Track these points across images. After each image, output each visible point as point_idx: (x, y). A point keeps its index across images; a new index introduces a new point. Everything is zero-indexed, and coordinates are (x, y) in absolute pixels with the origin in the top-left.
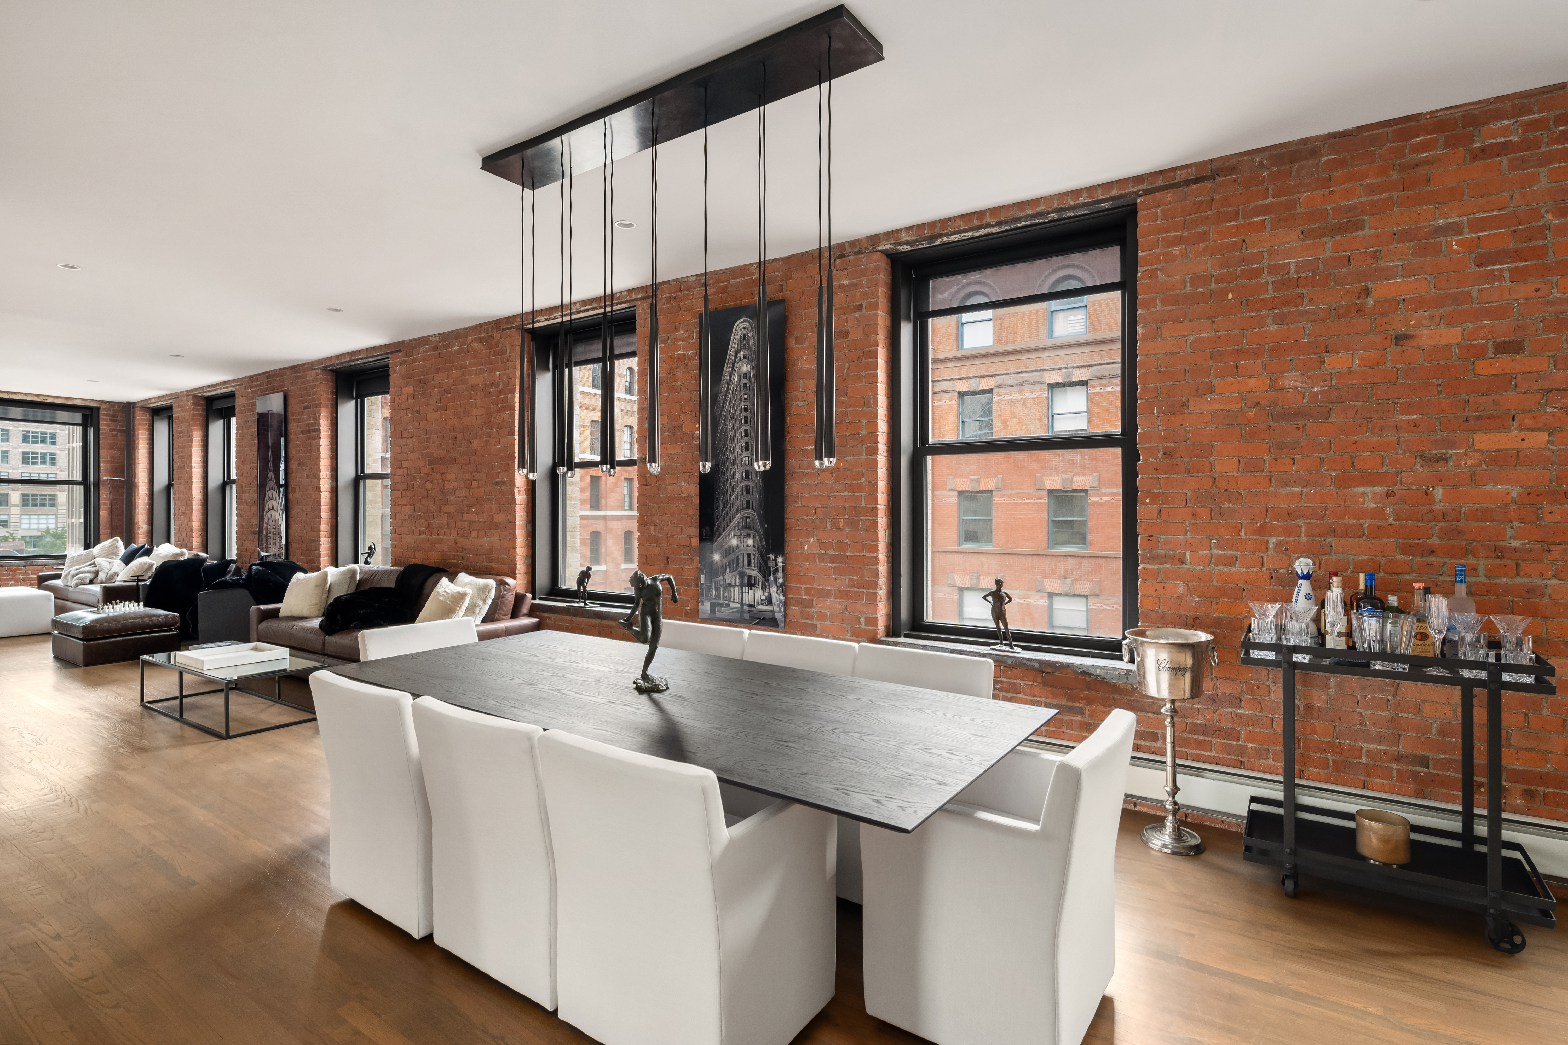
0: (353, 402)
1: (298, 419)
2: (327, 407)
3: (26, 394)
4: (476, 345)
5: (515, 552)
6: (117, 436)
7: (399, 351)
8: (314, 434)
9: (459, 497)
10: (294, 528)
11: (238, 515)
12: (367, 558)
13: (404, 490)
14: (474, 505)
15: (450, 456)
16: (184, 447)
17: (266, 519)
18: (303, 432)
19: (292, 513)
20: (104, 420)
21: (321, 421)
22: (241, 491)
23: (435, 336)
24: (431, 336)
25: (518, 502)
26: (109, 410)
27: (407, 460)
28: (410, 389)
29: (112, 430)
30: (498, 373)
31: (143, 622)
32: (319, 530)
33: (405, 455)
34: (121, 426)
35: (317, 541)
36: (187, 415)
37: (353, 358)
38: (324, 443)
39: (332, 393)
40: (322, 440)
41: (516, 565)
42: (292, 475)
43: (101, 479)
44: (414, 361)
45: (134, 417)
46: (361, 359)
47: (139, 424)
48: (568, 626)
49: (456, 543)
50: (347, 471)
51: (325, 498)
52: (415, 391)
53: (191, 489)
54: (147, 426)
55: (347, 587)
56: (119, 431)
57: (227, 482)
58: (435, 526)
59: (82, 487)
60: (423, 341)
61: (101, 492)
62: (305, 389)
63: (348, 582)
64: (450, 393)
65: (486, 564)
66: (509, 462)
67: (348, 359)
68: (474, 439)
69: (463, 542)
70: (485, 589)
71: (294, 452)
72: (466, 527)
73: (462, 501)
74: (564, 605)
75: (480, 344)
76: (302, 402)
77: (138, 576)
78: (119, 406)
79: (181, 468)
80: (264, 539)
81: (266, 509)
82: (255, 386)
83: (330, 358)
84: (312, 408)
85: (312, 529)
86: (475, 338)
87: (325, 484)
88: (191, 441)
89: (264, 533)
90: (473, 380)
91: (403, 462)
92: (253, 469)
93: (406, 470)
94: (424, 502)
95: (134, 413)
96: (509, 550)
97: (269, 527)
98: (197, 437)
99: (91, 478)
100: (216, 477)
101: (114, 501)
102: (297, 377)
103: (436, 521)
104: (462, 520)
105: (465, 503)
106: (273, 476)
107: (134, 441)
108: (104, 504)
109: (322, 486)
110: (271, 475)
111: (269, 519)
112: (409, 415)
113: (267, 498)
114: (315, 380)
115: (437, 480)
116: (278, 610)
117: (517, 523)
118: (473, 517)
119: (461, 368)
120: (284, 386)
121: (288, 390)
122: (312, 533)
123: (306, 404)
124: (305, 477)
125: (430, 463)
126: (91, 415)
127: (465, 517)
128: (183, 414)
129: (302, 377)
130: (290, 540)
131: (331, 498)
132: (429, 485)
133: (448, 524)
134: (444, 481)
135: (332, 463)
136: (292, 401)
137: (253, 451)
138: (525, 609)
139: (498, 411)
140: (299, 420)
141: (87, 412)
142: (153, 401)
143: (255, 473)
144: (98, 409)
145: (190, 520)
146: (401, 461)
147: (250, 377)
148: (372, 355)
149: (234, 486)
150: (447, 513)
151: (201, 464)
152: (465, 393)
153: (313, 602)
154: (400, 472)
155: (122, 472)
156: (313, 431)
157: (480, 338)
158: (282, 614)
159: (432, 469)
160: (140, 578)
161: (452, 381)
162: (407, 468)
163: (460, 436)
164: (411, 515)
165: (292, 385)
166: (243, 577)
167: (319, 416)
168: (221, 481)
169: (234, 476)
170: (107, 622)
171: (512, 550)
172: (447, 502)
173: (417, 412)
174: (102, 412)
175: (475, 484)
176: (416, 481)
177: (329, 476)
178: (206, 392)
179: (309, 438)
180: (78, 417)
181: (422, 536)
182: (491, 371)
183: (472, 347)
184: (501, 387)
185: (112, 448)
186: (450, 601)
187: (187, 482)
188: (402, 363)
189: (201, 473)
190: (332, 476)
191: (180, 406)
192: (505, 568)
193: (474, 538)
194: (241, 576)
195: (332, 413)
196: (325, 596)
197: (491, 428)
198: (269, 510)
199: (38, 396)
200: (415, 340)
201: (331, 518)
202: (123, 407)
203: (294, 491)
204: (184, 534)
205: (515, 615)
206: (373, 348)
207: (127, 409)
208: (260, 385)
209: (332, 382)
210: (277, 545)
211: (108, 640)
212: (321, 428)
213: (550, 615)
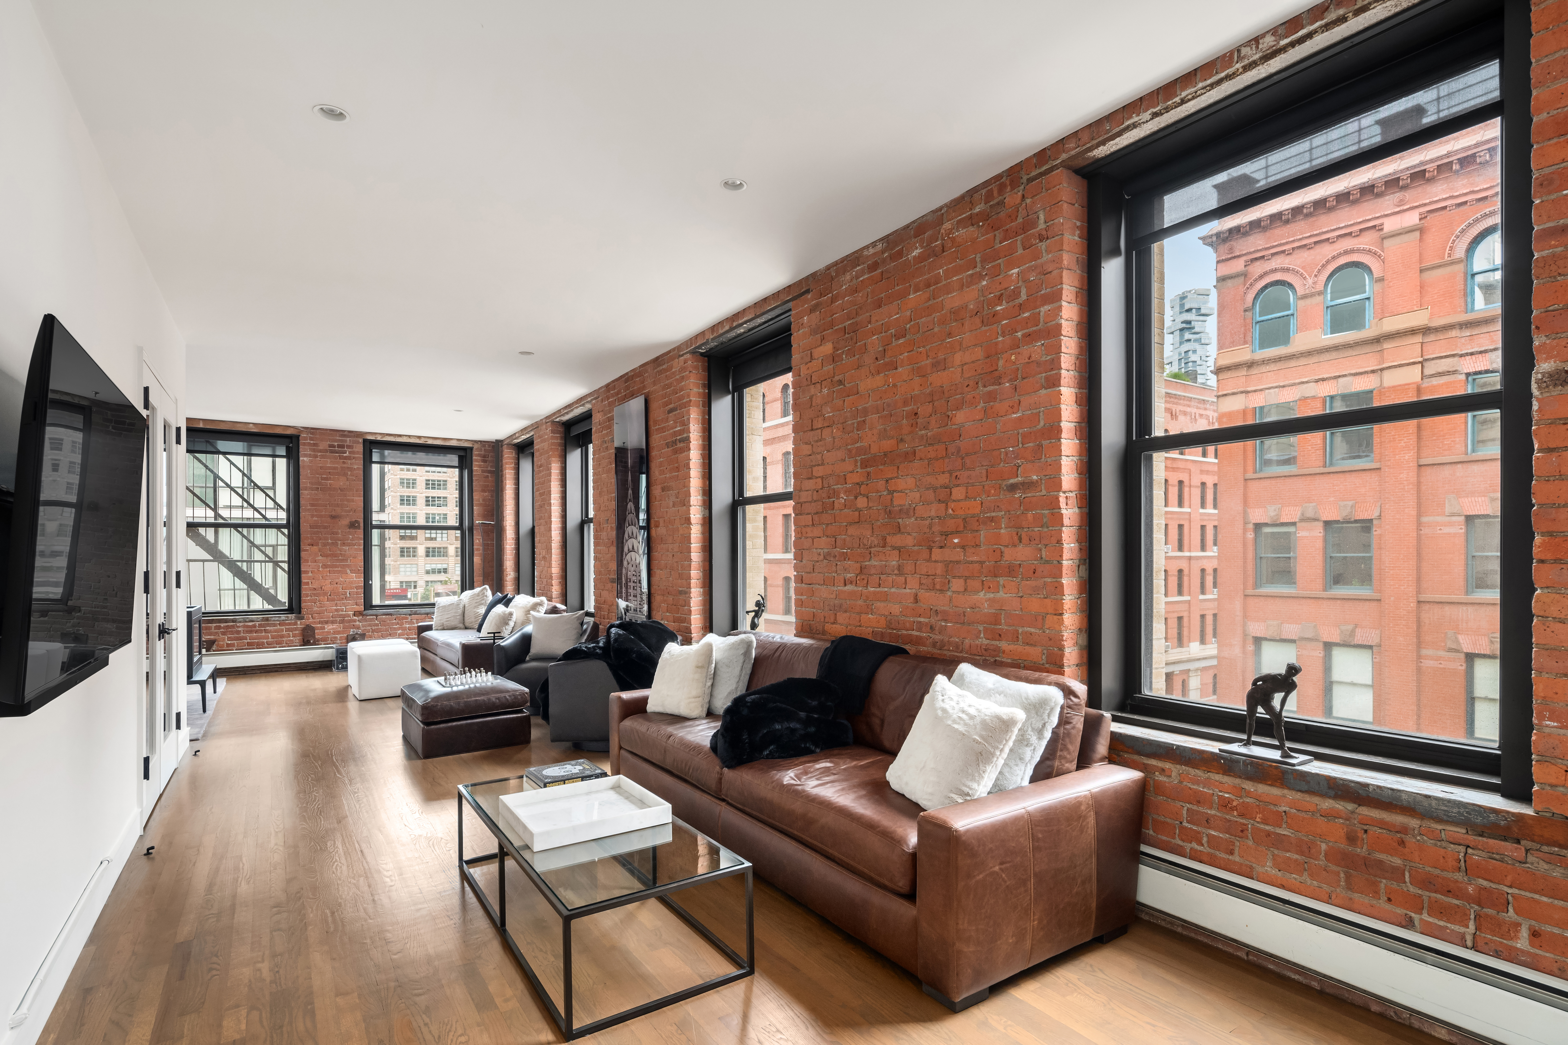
0: (729, 397)
1: (662, 428)
2: (698, 406)
3: (409, 436)
4: (962, 233)
5: (1061, 622)
6: (487, 477)
7: (807, 291)
8: (682, 445)
9: (923, 519)
10: (658, 573)
11: (596, 558)
12: (753, 618)
13: (817, 513)
14: (957, 532)
15: (905, 447)
16: (543, 483)
17: (625, 563)
18: (668, 445)
19: (655, 554)
20: (477, 460)
21: (691, 425)
22: (599, 530)
23: (874, 244)
24: (867, 247)
25: (1066, 521)
26: (481, 450)
27: (823, 464)
28: (827, 348)
29: (483, 471)
30: (1016, 271)
31: (489, 699)
32: (689, 578)
33: (819, 457)
34: (491, 467)
35: (687, 593)
36: (545, 445)
37: (735, 324)
38: (695, 455)
39: (704, 385)
40: (692, 452)
41: (1061, 649)
42: (655, 504)
43: (475, 524)
44: (833, 300)
45: (502, 456)
46: (745, 322)
47: (506, 463)
48: (1230, 801)
49: (916, 600)
50: (722, 494)
51: (696, 532)
52: (836, 349)
53: (550, 530)
54: (513, 465)
55: (739, 668)
56: (489, 472)
57: (585, 522)
58: (873, 571)
59: (459, 532)
60: (852, 260)
61: (474, 537)
62: (669, 386)
63: (741, 661)
64: (904, 336)
65: (985, 642)
66: (1045, 443)
67: (727, 328)
68: (957, 409)
69: (929, 598)
70: (1036, 708)
71: (657, 473)
72: (939, 572)
73: (930, 527)
74: (1213, 747)
75: (971, 229)
76: (666, 404)
77: (494, 633)
78: (489, 446)
79: (541, 507)
80: (624, 589)
81: (626, 549)
82: (613, 396)
83: (703, 333)
84: (678, 409)
85: (681, 576)
86: (959, 222)
87: (696, 514)
88: (550, 475)
89: (624, 582)
90: (952, 300)
91: (815, 469)
92: (611, 501)
93: (819, 480)
94: (852, 530)
95: (502, 451)
96: (1044, 618)
97: (629, 573)
98: (555, 469)
99: (466, 523)
100: (574, 516)
101: (486, 546)
102: (660, 372)
103: (874, 562)
104: (929, 560)
105: (936, 528)
106: (633, 508)
107: (502, 482)
108: (478, 550)
109: (692, 516)
110: (631, 505)
111: (628, 564)
112: (825, 391)
113: (626, 536)
114: (683, 369)
115: (878, 491)
116: (644, 701)
117: (1065, 563)
118: (958, 555)
119: (928, 285)
120: (644, 387)
121: (648, 392)
122: (680, 581)
123: (671, 406)
124: (671, 504)
125: (865, 464)
126: (466, 456)
127: (937, 554)
128: (543, 444)
129: (666, 370)
130: (653, 591)
131: (703, 533)
132: (861, 502)
133: (899, 568)
134: (891, 493)
135: (704, 483)
136: (653, 406)
137: (611, 479)
138: (1102, 747)
139: (1016, 345)
140: (663, 430)
141: (462, 453)
142: (517, 435)
143: (613, 505)
144: (471, 449)
145: (550, 566)
146: (812, 467)
147: (607, 386)
148: (762, 311)
149: (592, 525)
150: (899, 549)
151: (560, 501)
152: (936, 330)
153: (694, 693)
154: (810, 484)
155: (493, 515)
156: (681, 441)
157: (970, 217)
158: (650, 707)
159: (868, 474)
160: (496, 635)
161: (908, 313)
162: (822, 478)
163: (924, 410)
164: (829, 554)
165: (654, 384)
166: (601, 644)
167: (689, 419)
168: (579, 520)
169: (591, 514)
170: (449, 700)
171: (1051, 620)
172: (899, 529)
173: (840, 382)
174: (475, 452)
175: (958, 493)
176: (838, 498)
177: (700, 503)
178: (563, 415)
179: (676, 452)
180: (454, 459)
181: (849, 588)
182: (995, 273)
183: (953, 240)
184: (1024, 296)
185: (483, 491)
186: (981, 736)
187: (546, 522)
188: (812, 310)
189: (560, 511)
190: (704, 502)
191: (540, 437)
192: (1035, 653)
193: (959, 593)
194: (598, 642)
195: (703, 413)
196: (709, 684)
197: (998, 381)
198: (629, 551)
199: (419, 437)
200: (836, 264)
201: (704, 561)
202: (493, 447)
203: (657, 526)
204: (545, 583)
205: (1084, 761)
206: (765, 300)
207: (495, 447)
208: (618, 393)
209: (703, 371)
210: (638, 596)
211: (450, 724)
212: (691, 435)
213: (1167, 765)
